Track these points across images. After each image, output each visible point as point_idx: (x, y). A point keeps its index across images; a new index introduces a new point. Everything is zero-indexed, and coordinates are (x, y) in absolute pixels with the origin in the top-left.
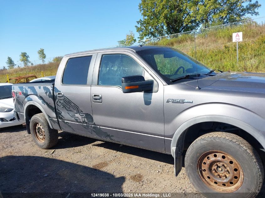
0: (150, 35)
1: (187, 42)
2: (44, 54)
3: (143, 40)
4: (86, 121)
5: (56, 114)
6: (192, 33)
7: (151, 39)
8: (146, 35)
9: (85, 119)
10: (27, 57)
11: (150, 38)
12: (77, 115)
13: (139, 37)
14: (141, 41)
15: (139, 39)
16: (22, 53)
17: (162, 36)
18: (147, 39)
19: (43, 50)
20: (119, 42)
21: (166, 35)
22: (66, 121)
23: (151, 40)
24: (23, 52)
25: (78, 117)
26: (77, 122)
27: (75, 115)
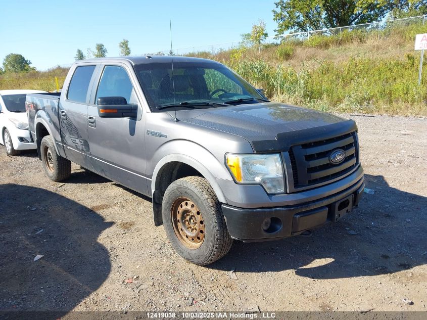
0: (296, 27)
1: (352, 43)
2: (128, 48)
3: (282, 35)
4: (84, 150)
5: (61, 137)
6: (370, 27)
7: (298, 33)
8: (288, 27)
9: (84, 146)
10: (104, 51)
11: (296, 31)
12: (78, 141)
13: (277, 29)
14: (280, 36)
15: (276, 33)
16: (98, 45)
17: (317, 30)
18: (291, 33)
19: (127, 42)
20: (243, 35)
21: (325, 29)
22: (69, 148)
23: (297, 35)
24: (99, 43)
25: (77, 144)
26: (77, 149)
27: (75, 141)
